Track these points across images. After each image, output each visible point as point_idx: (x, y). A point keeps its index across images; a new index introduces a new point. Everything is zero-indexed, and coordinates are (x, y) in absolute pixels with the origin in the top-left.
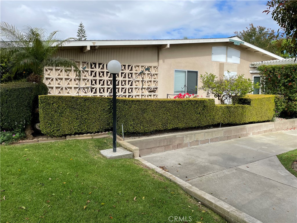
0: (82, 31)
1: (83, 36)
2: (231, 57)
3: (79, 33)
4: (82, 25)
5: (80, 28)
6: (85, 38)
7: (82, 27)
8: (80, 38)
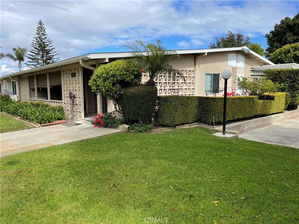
0: (41, 29)
1: (43, 34)
2: (239, 62)
3: (38, 31)
4: (41, 23)
5: (40, 26)
6: (45, 36)
7: (41, 24)
8: (39, 36)
